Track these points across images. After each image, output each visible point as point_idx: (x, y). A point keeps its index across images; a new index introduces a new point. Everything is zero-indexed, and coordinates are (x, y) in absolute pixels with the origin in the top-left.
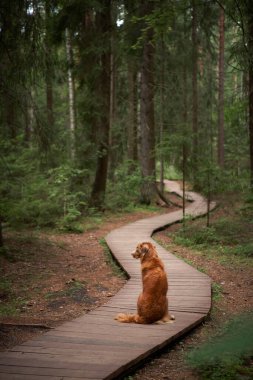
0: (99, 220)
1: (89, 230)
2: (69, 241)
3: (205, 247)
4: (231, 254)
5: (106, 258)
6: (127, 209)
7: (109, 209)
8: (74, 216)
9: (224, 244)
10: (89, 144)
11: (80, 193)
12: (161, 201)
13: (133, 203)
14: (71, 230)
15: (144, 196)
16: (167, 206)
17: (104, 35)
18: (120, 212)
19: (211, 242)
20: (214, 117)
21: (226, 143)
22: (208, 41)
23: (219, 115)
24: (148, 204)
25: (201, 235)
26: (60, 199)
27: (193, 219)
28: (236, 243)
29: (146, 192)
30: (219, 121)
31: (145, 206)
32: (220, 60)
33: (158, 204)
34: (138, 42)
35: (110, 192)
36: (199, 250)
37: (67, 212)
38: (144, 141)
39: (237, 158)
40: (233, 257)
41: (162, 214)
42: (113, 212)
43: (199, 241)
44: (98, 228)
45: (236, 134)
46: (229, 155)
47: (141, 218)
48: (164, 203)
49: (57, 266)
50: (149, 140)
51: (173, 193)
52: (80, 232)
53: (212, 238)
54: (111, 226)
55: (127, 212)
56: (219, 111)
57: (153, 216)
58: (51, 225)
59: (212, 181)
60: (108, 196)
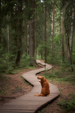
0: (19, 70)
1: (16, 74)
2: (10, 77)
3: (52, 79)
4: (60, 80)
5: (24, 81)
6: (26, 67)
7: (21, 67)
8: (11, 69)
9: (58, 78)
10: (15, 47)
11: (12, 62)
12: (36, 65)
13: (28, 66)
14: (10, 73)
15: (31, 64)
16: (38, 67)
17: (21, 13)
18: (24, 68)
19: (54, 77)
20: (51, 40)
21: (55, 48)
22: (50, 16)
23: (53, 39)
24: (33, 66)
25: (51, 75)
26: (7, 64)
27: (49, 70)
28: (61, 78)
29: (32, 62)
30: (53, 41)
31: (32, 67)
32: (53, 22)
33: (35, 66)
34: (32, 16)
35: (21, 62)
36: (50, 79)
37: (9, 68)
38: (31, 46)
39: (58, 52)
40: (61, 81)
41: (37, 69)
42: (22, 68)
43: (50, 77)
44: (18, 73)
45: (58, 45)
46: (56, 52)
47: (31, 70)
48: (37, 66)
49: (10, 83)
50: (33, 46)
51: (39, 63)
52: (13, 74)
53: (54, 76)
54: (22, 72)
55: (27, 68)
56: (53, 38)
57: (34, 70)
58: (4, 72)
59: (54, 59)
60: (20, 63)
